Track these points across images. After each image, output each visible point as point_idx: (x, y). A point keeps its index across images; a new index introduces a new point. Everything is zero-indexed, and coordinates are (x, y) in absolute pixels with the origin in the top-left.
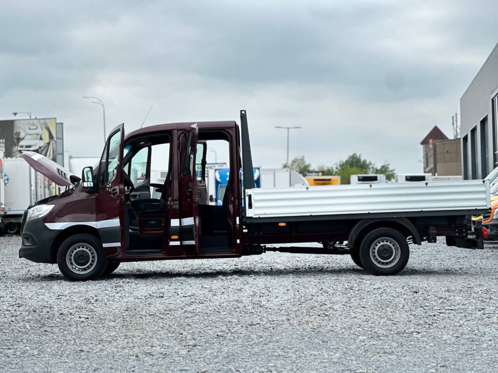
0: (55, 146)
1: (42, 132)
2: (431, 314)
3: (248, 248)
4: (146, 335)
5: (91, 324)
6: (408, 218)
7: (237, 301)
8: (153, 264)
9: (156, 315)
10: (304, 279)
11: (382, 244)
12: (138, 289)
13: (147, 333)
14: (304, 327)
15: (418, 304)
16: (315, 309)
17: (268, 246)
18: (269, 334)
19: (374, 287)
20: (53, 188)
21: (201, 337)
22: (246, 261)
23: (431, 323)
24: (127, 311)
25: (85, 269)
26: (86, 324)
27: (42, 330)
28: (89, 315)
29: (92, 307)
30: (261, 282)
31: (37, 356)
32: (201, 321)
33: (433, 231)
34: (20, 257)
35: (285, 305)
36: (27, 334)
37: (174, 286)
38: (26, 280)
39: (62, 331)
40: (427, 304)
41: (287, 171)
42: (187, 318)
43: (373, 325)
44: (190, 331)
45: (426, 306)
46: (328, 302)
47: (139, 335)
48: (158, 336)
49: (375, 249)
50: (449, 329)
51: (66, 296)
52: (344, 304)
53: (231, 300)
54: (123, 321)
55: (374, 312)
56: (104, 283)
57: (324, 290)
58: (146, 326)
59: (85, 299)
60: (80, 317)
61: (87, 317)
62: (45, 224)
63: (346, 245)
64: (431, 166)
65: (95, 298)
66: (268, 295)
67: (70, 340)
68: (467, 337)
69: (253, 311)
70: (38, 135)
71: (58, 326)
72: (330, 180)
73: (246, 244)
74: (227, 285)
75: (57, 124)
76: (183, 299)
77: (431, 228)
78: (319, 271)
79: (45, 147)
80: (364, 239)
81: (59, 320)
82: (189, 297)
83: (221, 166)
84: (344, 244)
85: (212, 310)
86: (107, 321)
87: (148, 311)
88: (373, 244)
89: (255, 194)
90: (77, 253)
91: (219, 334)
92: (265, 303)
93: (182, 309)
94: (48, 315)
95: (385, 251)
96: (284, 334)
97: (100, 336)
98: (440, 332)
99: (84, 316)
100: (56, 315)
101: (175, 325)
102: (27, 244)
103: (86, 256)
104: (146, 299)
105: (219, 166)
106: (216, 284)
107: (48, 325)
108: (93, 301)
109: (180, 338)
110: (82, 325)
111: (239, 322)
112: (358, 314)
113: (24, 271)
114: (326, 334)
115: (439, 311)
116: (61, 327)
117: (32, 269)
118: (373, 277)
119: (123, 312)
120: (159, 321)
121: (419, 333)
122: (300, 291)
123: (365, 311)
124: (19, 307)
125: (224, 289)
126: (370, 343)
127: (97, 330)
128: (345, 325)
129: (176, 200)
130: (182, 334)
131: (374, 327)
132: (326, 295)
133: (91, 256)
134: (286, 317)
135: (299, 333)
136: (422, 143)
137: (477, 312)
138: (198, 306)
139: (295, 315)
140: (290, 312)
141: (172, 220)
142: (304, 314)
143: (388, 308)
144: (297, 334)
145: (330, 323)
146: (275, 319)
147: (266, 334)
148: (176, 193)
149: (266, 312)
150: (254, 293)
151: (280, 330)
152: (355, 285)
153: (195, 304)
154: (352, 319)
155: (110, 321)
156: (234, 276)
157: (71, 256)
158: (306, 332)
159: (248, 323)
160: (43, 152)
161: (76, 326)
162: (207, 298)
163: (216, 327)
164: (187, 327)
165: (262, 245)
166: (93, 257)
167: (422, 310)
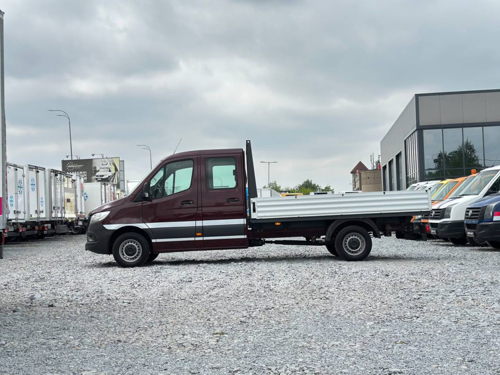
0: (118, 175)
1: (110, 166)
2: (414, 297)
3: (253, 242)
4: (178, 321)
5: (132, 308)
6: (371, 218)
7: (250, 285)
9: (186, 299)
10: (295, 265)
11: (351, 237)
12: (172, 274)
13: (179, 318)
15: (398, 287)
16: (315, 292)
17: (267, 239)
18: (286, 320)
19: (352, 271)
21: (226, 323)
22: (250, 251)
23: (420, 306)
24: (162, 295)
25: (133, 259)
26: (128, 309)
27: (89, 315)
28: (131, 300)
29: (135, 292)
30: (264, 267)
31: (77, 348)
32: (224, 306)
33: (388, 228)
34: (86, 250)
35: (290, 288)
37: (199, 272)
38: (90, 267)
39: (106, 316)
40: (404, 287)
41: (269, 190)
42: (212, 302)
43: (371, 308)
44: (216, 317)
45: (405, 289)
46: (323, 285)
47: (171, 321)
48: (189, 323)
49: (346, 241)
50: (441, 313)
51: (116, 280)
52: (337, 287)
53: (245, 284)
54: (159, 305)
55: (366, 296)
56: (147, 269)
57: (315, 274)
58: (178, 310)
59: (131, 284)
60: (124, 302)
61: (129, 302)
62: (104, 225)
63: (323, 238)
64: (358, 186)
65: (138, 283)
66: (273, 279)
67: (111, 327)
68: (465, 322)
69: (265, 294)
70: (108, 168)
71: (104, 311)
73: (251, 239)
74: (239, 270)
75: (120, 161)
76: (207, 283)
77: (387, 226)
78: (303, 258)
79: (112, 176)
80: (338, 235)
81: (106, 305)
82: (211, 282)
84: (321, 238)
85: (232, 294)
86: (145, 306)
87: (180, 296)
88: (344, 238)
89: (258, 202)
90: (127, 247)
91: (242, 319)
92: (273, 286)
93: (207, 293)
94: (97, 300)
95: (354, 243)
96: (298, 319)
97: (138, 323)
99: (127, 301)
100: (104, 300)
101: (203, 310)
102: (91, 240)
103: (133, 248)
104: (178, 284)
106: (231, 268)
107: (95, 310)
108: (136, 286)
109: (207, 324)
110: (125, 310)
111: (257, 306)
112: (353, 297)
113: (91, 260)
114: (335, 319)
115: (419, 294)
116: (106, 313)
119: (160, 296)
120: (189, 305)
122: (297, 275)
123: (358, 294)
124: (77, 291)
126: (381, 330)
127: (137, 315)
128: (347, 309)
129: (199, 207)
130: (209, 320)
131: (374, 311)
132: (318, 278)
133: (137, 249)
134: (294, 300)
135: (311, 317)
136: (352, 173)
137: (450, 294)
138: (220, 290)
139: (300, 298)
140: (295, 295)
141: (197, 221)
142: (308, 298)
143: (375, 291)
144: (310, 319)
145: (334, 307)
146: (286, 303)
147: (283, 320)
148: (200, 202)
149: (276, 296)
150: (261, 277)
151: (293, 314)
152: (337, 270)
153: (217, 288)
154: (350, 301)
155: (148, 305)
156: (243, 262)
157: (123, 249)
158: (317, 316)
159: (264, 307)
160: (111, 180)
161: (119, 311)
162: (226, 282)
163: (238, 312)
164: (213, 312)
165: (262, 239)
166: (139, 249)
167: (404, 292)
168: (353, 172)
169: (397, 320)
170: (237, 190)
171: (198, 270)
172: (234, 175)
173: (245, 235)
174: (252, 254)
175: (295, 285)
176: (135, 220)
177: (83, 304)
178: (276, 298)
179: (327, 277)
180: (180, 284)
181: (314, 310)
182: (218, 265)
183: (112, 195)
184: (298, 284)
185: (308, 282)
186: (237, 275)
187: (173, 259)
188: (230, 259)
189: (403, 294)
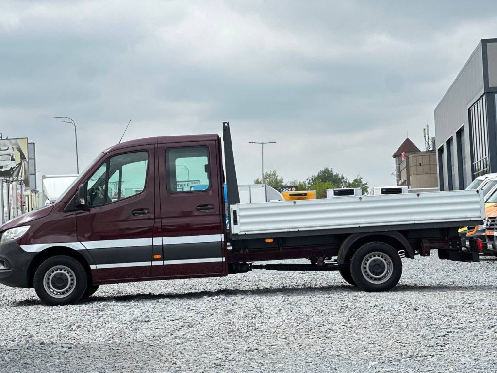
0: (26, 166)
1: (13, 152)
2: (439, 334)
3: (234, 267)
4: (136, 366)
5: (75, 354)
6: (401, 231)
8: (134, 285)
9: (145, 342)
10: (292, 298)
11: (373, 258)
12: (121, 313)
13: (137, 362)
14: (306, 351)
16: (314, 331)
17: (254, 263)
18: (270, 361)
19: (371, 305)
20: (26, 209)
21: (197, 366)
22: (231, 280)
23: (442, 344)
24: (112, 338)
25: (63, 293)
26: (69, 355)
27: (22, 362)
28: (72, 344)
29: (74, 335)
30: (250, 301)
32: (194, 348)
33: (425, 244)
35: (281, 327)
36: (6, 367)
37: (158, 309)
39: (43, 363)
40: (432, 323)
41: (263, 186)
42: (178, 344)
43: (380, 347)
44: (184, 360)
45: (432, 325)
46: (326, 323)
47: (128, 366)
48: (150, 367)
49: (366, 264)
50: (464, 351)
51: (45, 322)
52: (343, 324)
53: (222, 322)
54: (110, 350)
55: (378, 334)
56: (85, 306)
57: (318, 308)
58: (135, 355)
59: (66, 326)
60: (62, 347)
61: (69, 346)
62: (21, 246)
63: (335, 261)
64: (404, 178)
65: (77, 325)
66: (261, 316)
68: (487, 359)
69: (248, 334)
70: (10, 155)
71: (39, 358)
72: (306, 195)
73: (232, 262)
74: (214, 305)
75: (28, 143)
76: (171, 323)
77: (423, 241)
78: (307, 289)
79: (17, 168)
80: (355, 254)
81: (40, 350)
82: (177, 321)
83: (195, 183)
84: (333, 260)
85: (204, 335)
86: (91, 351)
87: (135, 338)
88: (364, 259)
89: (240, 209)
90: (54, 276)
91: (216, 362)
92: (259, 325)
93: (172, 334)
94: (27, 345)
95: (377, 266)
96: (286, 360)
97: (86, 368)
98: (456, 355)
99: (67, 345)
100: (36, 345)
101: (167, 354)
103: (64, 278)
104: (131, 324)
105: (192, 183)
106: (205, 303)
107: (28, 356)
108: (74, 328)
109: (173, 368)
110: (65, 355)
111: (235, 347)
112: (361, 336)
114: (332, 360)
115: (447, 330)
116: (43, 359)
117: (7, 294)
118: (366, 294)
119: (109, 339)
120: (148, 349)
121: (433, 356)
122: (293, 310)
123: (368, 332)
125: (212, 310)
126: (384, 369)
127: (82, 360)
128: (350, 349)
129: (158, 218)
130: (176, 364)
131: (382, 350)
132: (321, 314)
133: (69, 279)
134: (284, 340)
135: (302, 359)
136: (394, 156)
137: (487, 331)
138: (188, 331)
139: (293, 338)
140: (287, 335)
141: (154, 239)
142: (304, 337)
143: (391, 329)
144: (301, 360)
145: (333, 347)
146: (273, 344)
147: (267, 361)
148: (157, 210)
149: (262, 335)
150: (245, 314)
151: (281, 356)
152: (350, 303)
153: (185, 328)
154: (356, 341)
155: (95, 349)
156: (221, 296)
157: (48, 279)
158: (310, 357)
159: (245, 348)
160: (15, 173)
161: (58, 357)
162: (197, 321)
163: (211, 354)
164: (179, 355)
165: (248, 263)
166: (72, 280)
167: (429, 329)
168: (397, 155)
169: (408, 359)
170: (211, 193)
171: (156, 306)
172: (206, 172)
173: (222, 257)
174: (234, 285)
175: (288, 323)
176: (66, 237)
177: (9, 350)
178: (261, 339)
179: (334, 313)
180: (134, 324)
181: (308, 351)
182: (185, 299)
183: (19, 198)
184: (293, 321)
185: (306, 319)
186: (212, 312)
187: (119, 293)
188: (202, 292)
189: (427, 331)
